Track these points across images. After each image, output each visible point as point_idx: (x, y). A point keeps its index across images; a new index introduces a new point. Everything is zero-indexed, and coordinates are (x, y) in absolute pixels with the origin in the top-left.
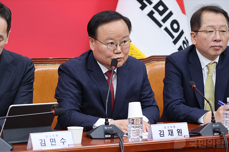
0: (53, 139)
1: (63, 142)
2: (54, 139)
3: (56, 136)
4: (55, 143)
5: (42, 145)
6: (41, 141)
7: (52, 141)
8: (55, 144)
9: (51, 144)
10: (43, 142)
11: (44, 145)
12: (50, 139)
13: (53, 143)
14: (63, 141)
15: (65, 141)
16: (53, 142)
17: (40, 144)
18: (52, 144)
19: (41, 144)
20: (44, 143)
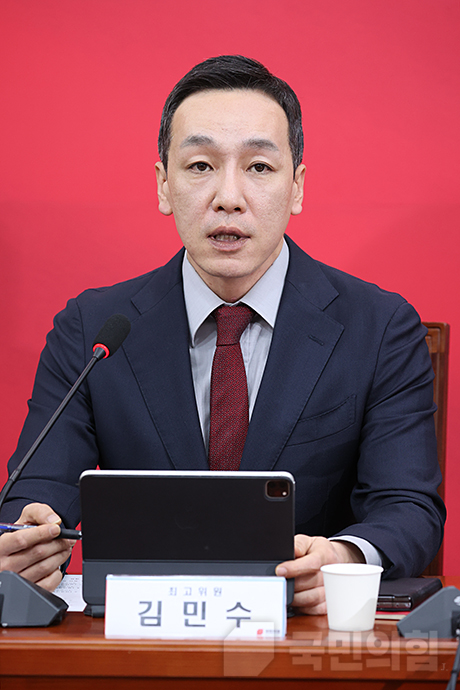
0: (195, 604)
1: (239, 620)
2: (204, 604)
3: (213, 593)
4: (203, 618)
5: (147, 621)
6: (146, 606)
7: (190, 609)
8: (202, 622)
9: (183, 622)
10: (153, 612)
11: (155, 622)
12: (186, 604)
13: (193, 620)
14: (239, 613)
15: (246, 614)
16: (195, 613)
17: (139, 618)
18: (190, 623)
19: (143, 619)
20: (156, 615)
